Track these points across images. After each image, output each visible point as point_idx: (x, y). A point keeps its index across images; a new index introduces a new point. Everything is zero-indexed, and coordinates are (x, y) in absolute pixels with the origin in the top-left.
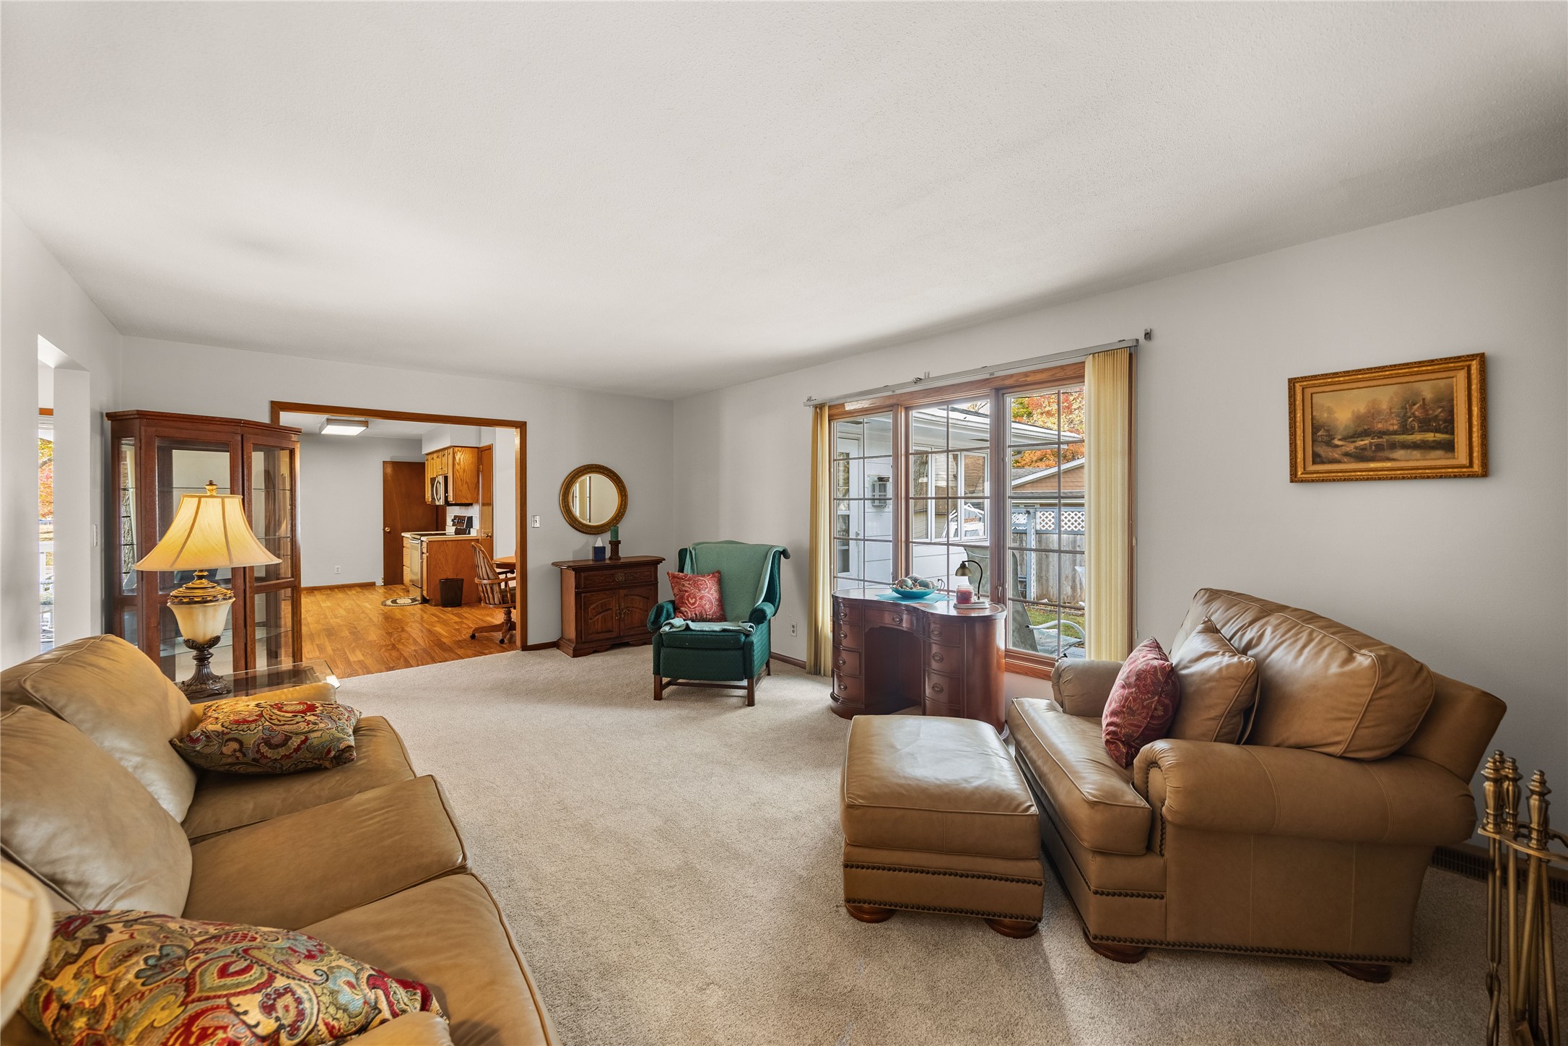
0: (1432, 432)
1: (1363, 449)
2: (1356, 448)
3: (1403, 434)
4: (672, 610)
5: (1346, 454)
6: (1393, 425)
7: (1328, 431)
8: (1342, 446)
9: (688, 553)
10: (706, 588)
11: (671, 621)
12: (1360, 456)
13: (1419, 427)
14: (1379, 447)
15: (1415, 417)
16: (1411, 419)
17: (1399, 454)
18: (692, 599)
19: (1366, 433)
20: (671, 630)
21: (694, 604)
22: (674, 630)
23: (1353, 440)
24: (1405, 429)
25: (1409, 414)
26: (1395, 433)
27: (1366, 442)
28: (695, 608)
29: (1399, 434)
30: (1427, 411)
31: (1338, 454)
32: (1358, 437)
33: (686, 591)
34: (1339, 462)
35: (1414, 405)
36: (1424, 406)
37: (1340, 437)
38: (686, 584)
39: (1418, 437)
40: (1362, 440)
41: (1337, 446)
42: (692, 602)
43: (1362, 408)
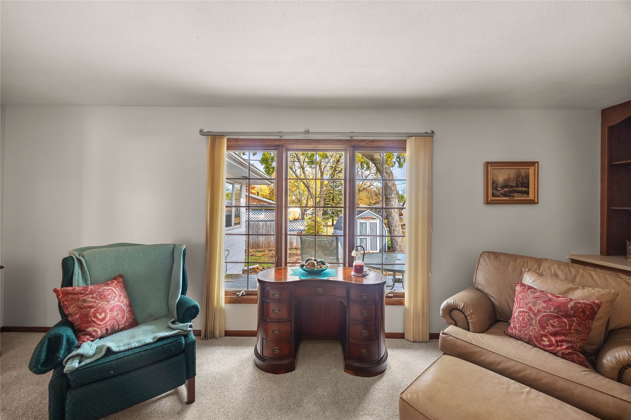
0: (524, 187)
1: (506, 192)
2: (504, 191)
3: (517, 187)
4: (73, 336)
5: (501, 194)
6: (514, 184)
7: (496, 184)
8: (500, 190)
9: (76, 262)
10: (114, 297)
11: (80, 351)
12: (505, 195)
13: (521, 185)
14: (510, 192)
15: (520, 181)
16: (519, 182)
17: (515, 194)
18: (100, 314)
19: (507, 186)
20: (83, 364)
21: (104, 319)
22: (88, 361)
23: (503, 188)
24: (517, 186)
25: (518, 180)
26: (514, 187)
27: (507, 189)
28: (106, 322)
29: (515, 187)
30: (523, 180)
31: (499, 193)
32: (505, 187)
33: (91, 307)
34: (499, 196)
35: (520, 177)
36: (522, 178)
37: (499, 187)
38: (89, 298)
39: (520, 189)
40: (506, 189)
41: (499, 190)
42: (101, 317)
43: (506, 177)
